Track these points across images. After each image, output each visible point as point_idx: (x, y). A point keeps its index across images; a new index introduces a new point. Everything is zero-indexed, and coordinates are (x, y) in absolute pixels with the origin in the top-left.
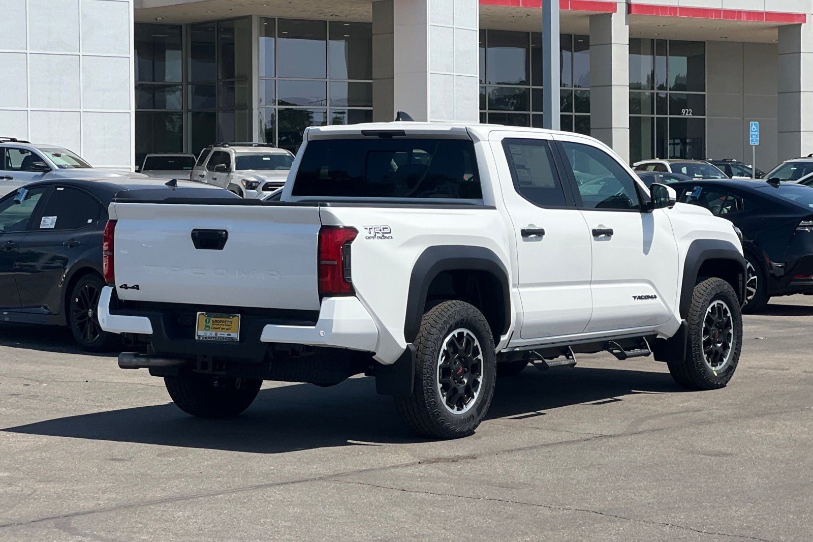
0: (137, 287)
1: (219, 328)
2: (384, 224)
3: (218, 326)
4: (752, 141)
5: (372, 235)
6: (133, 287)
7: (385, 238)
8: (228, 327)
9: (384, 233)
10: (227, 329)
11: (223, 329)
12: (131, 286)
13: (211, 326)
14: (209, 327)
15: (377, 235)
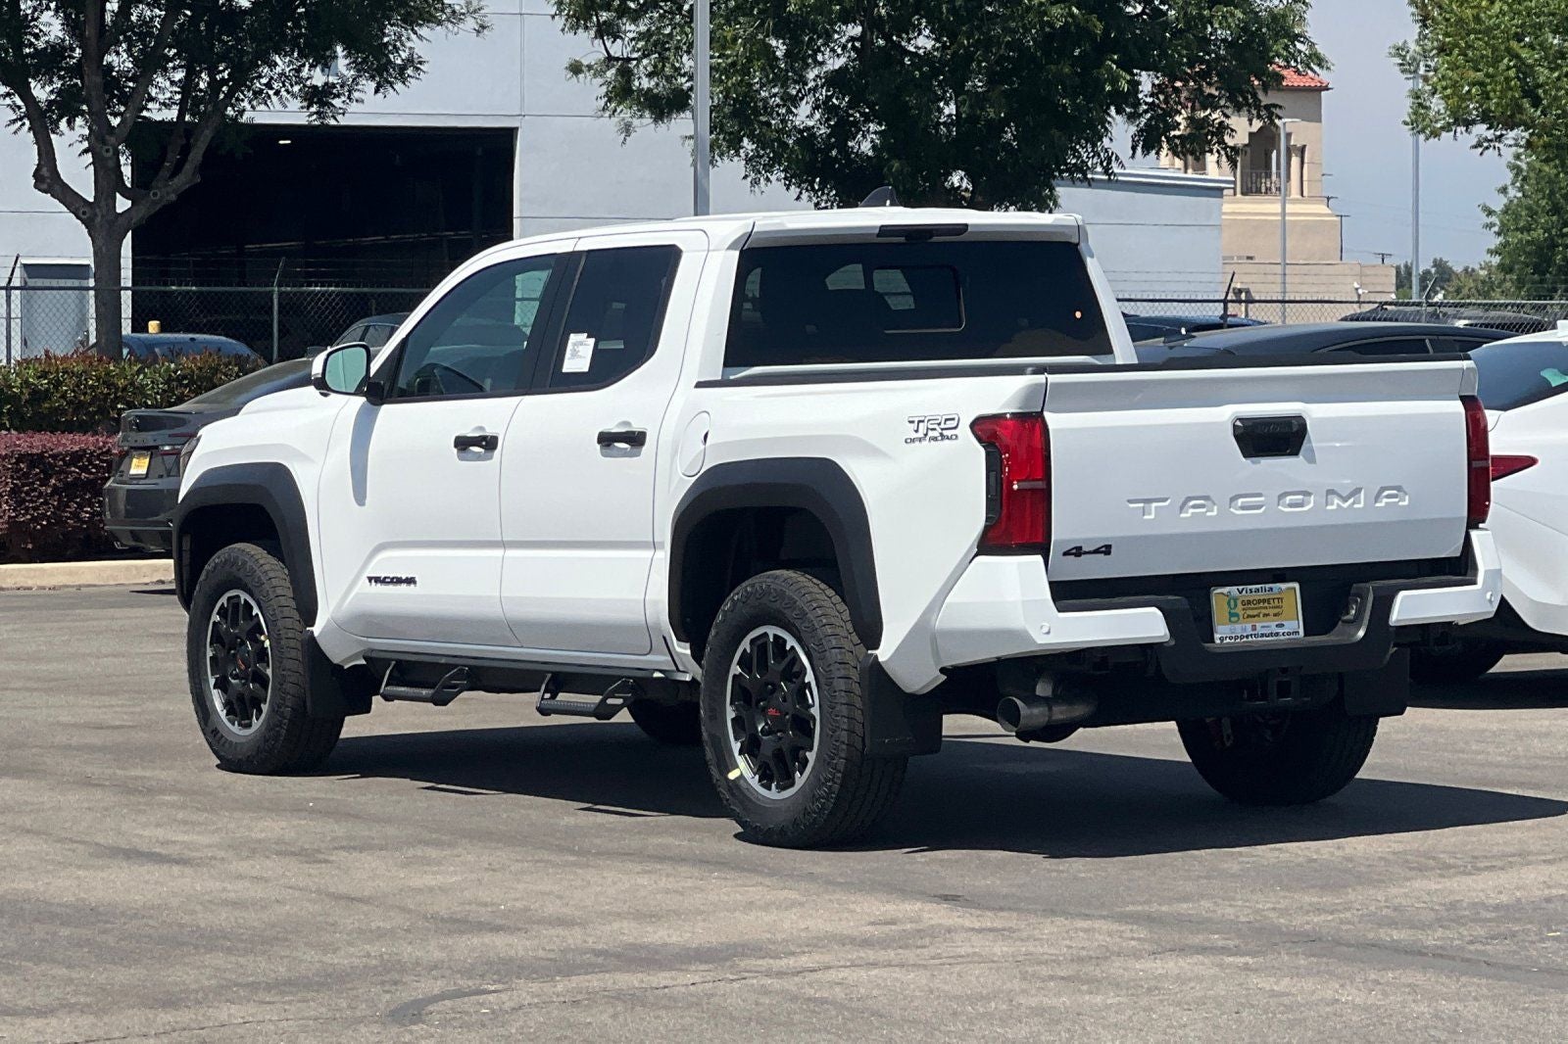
0: (1106, 550)
1: (1258, 615)
3: (1255, 612)
6: (1097, 551)
8: (1276, 611)
10: (1275, 615)
11: (1266, 615)
12: (1092, 549)
13: (1241, 613)
14: (1237, 615)
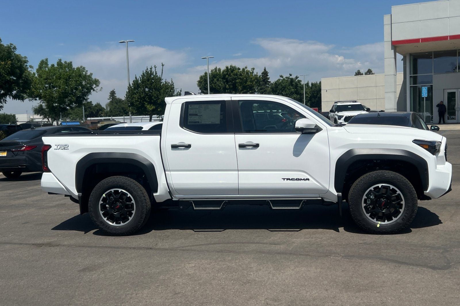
2: (66, 143)
4: (423, 95)
5: (58, 148)
7: (65, 149)
9: (65, 147)
15: (61, 148)
